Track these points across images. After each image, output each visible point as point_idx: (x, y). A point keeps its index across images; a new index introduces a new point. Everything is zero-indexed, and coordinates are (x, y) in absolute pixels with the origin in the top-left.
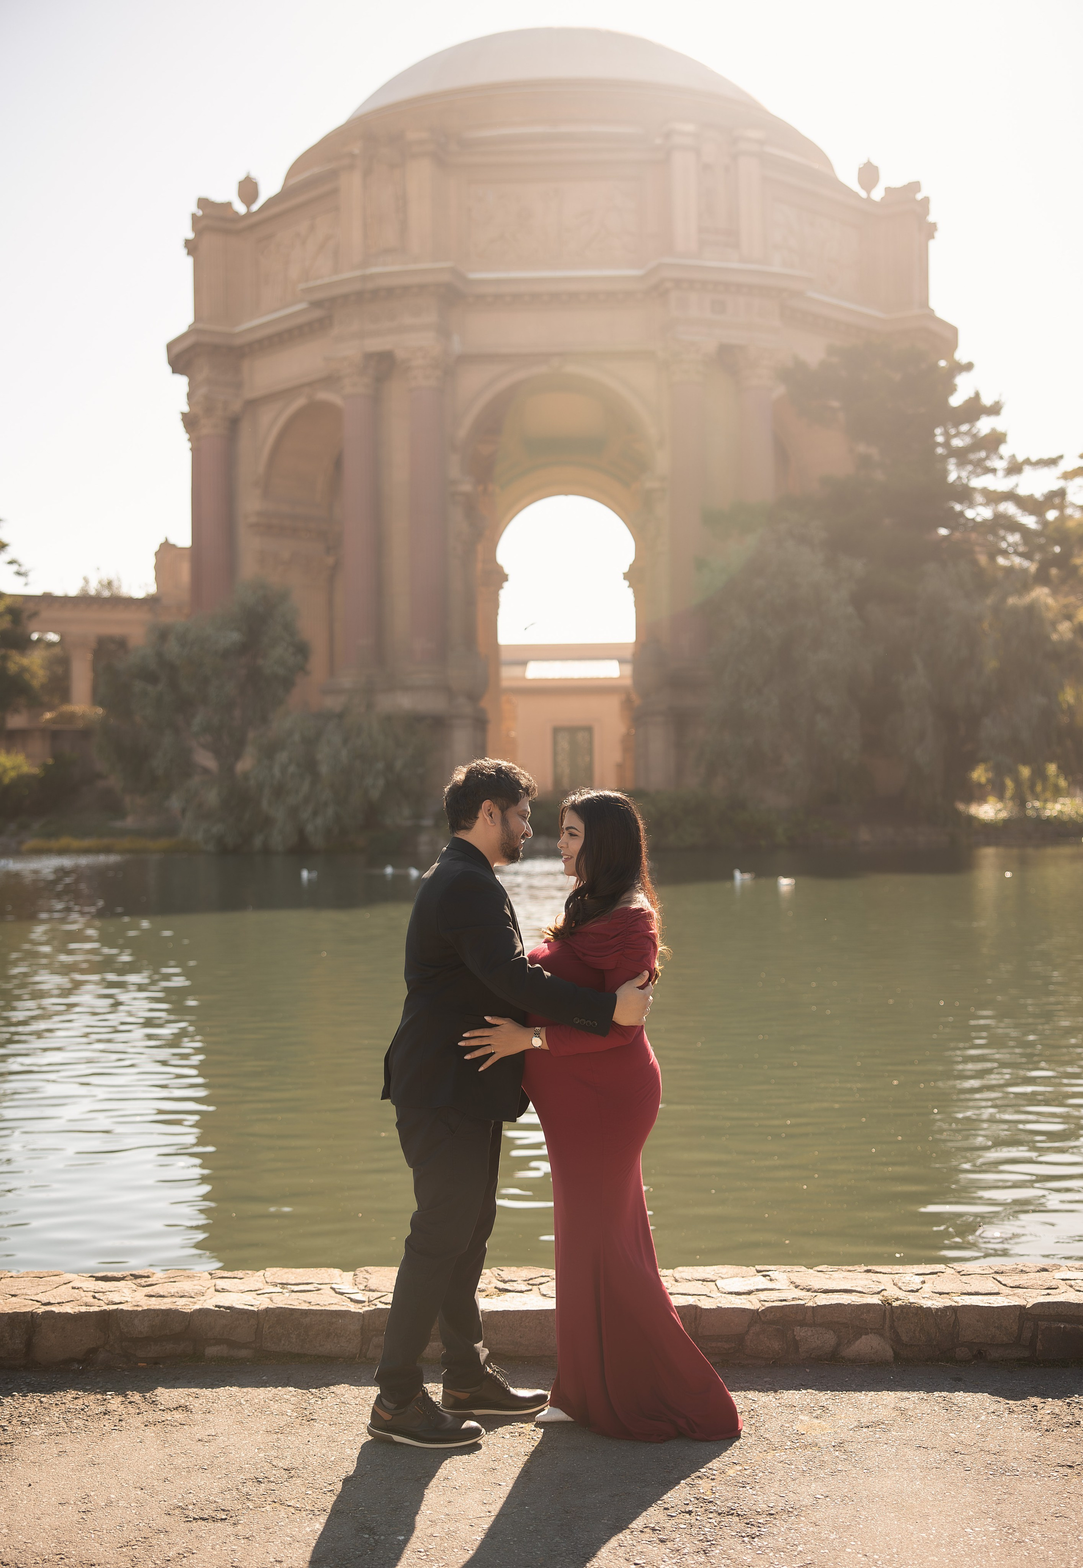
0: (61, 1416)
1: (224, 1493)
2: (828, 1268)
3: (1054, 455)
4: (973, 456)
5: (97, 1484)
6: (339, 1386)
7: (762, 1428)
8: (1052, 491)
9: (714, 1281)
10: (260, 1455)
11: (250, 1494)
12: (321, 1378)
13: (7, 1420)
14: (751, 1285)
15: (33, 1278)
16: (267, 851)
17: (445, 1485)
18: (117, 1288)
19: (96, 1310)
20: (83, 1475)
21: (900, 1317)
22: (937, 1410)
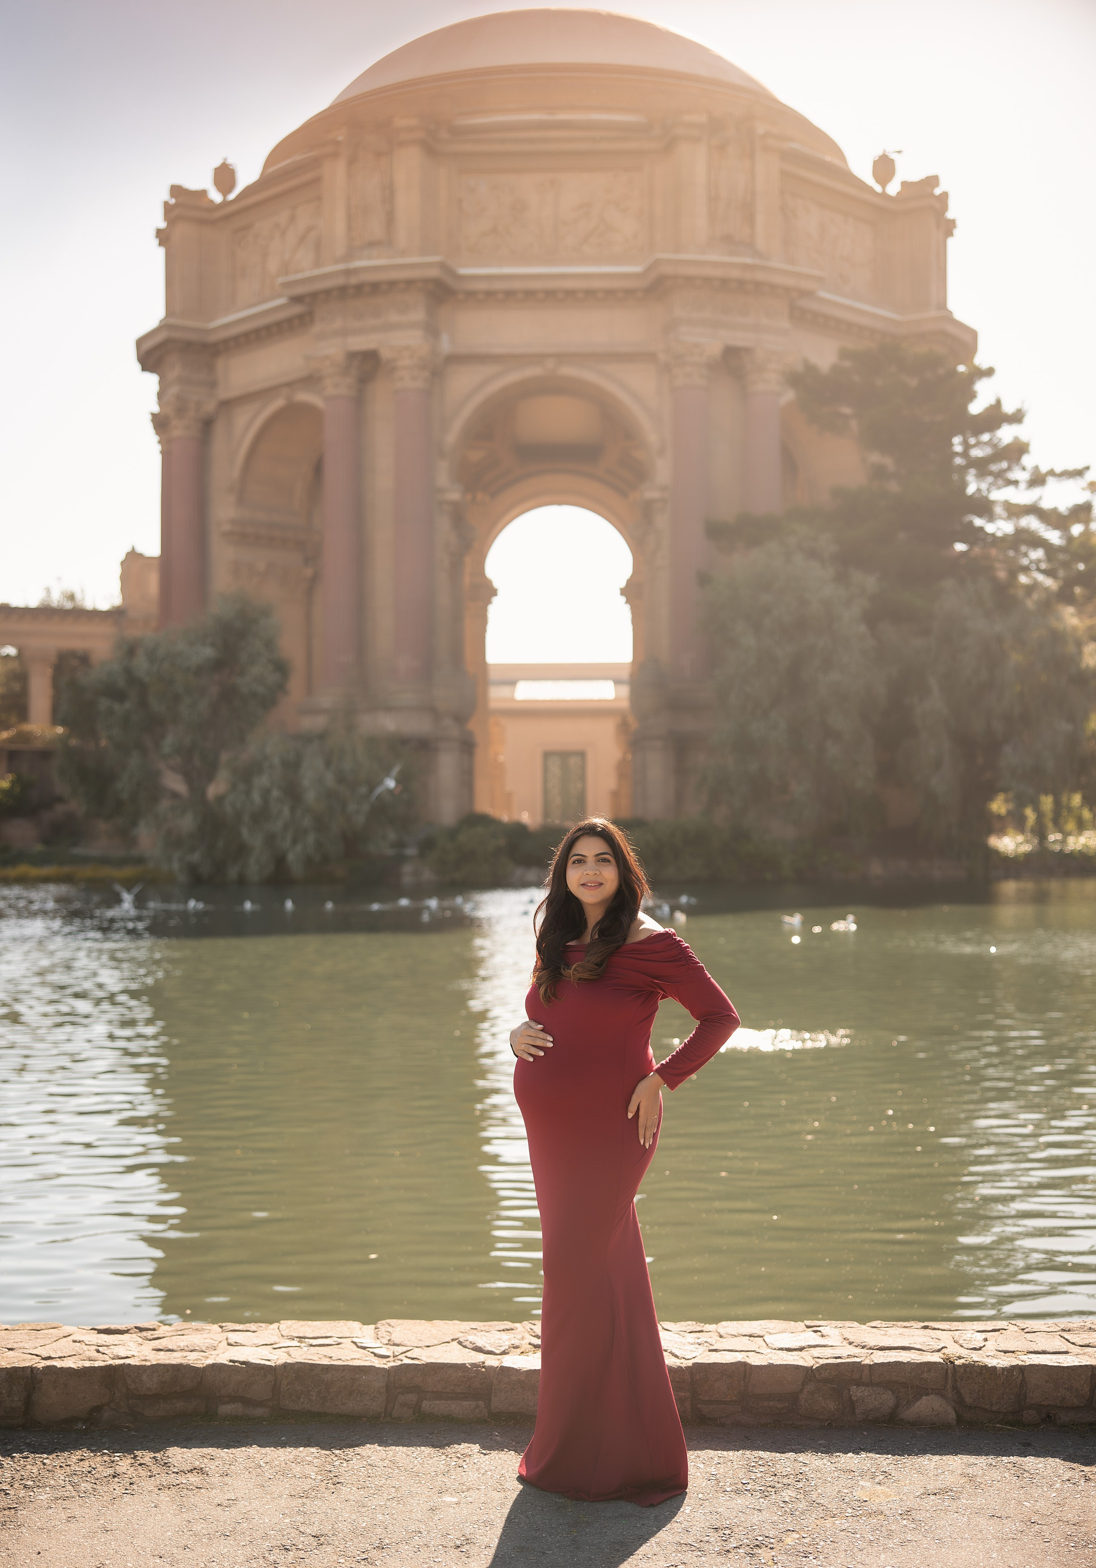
0: (67, 1479)
1: (250, 1561)
2: (882, 1323)
3: (1079, 466)
4: (994, 467)
5: (112, 1551)
6: (364, 1448)
7: (813, 1492)
8: (1077, 505)
9: (762, 1337)
10: (285, 1521)
11: (278, 1562)
12: (344, 1438)
13: (9, 1484)
14: (801, 1341)
15: (30, 1331)
16: (242, 881)
17: (487, 1553)
18: (121, 1342)
19: (101, 1365)
20: (96, 1543)
21: (963, 1376)
22: (1007, 1476)
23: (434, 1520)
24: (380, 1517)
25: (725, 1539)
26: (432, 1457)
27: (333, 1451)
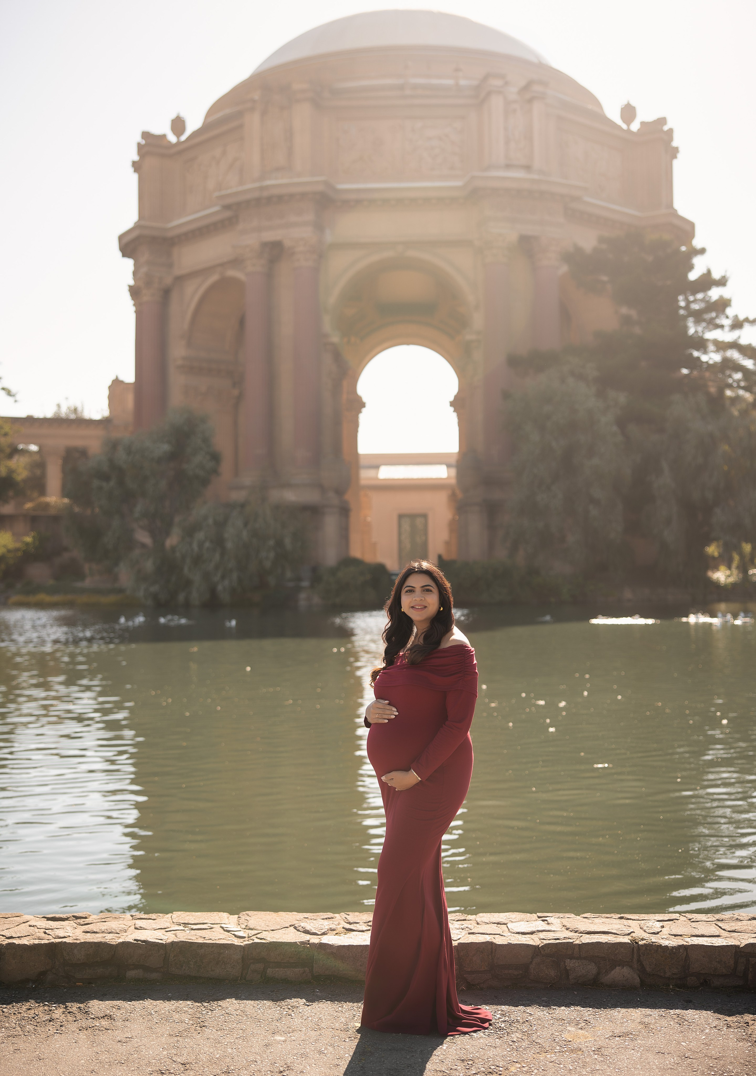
2: (591, 915)
4: (707, 316)
9: (506, 924)
10: (164, 1053)
12: (211, 995)
14: (533, 927)
18: (62, 926)
19: (46, 943)
21: (644, 953)
22: (672, 1024)
23: (267, 1053)
24: (230, 1050)
25: (468, 1067)
26: (271, 1008)
27: (203, 1004)
